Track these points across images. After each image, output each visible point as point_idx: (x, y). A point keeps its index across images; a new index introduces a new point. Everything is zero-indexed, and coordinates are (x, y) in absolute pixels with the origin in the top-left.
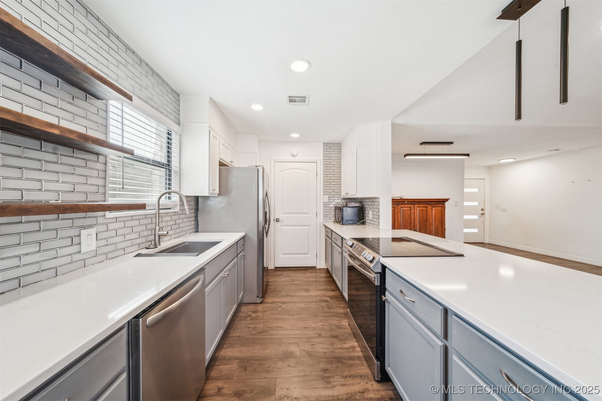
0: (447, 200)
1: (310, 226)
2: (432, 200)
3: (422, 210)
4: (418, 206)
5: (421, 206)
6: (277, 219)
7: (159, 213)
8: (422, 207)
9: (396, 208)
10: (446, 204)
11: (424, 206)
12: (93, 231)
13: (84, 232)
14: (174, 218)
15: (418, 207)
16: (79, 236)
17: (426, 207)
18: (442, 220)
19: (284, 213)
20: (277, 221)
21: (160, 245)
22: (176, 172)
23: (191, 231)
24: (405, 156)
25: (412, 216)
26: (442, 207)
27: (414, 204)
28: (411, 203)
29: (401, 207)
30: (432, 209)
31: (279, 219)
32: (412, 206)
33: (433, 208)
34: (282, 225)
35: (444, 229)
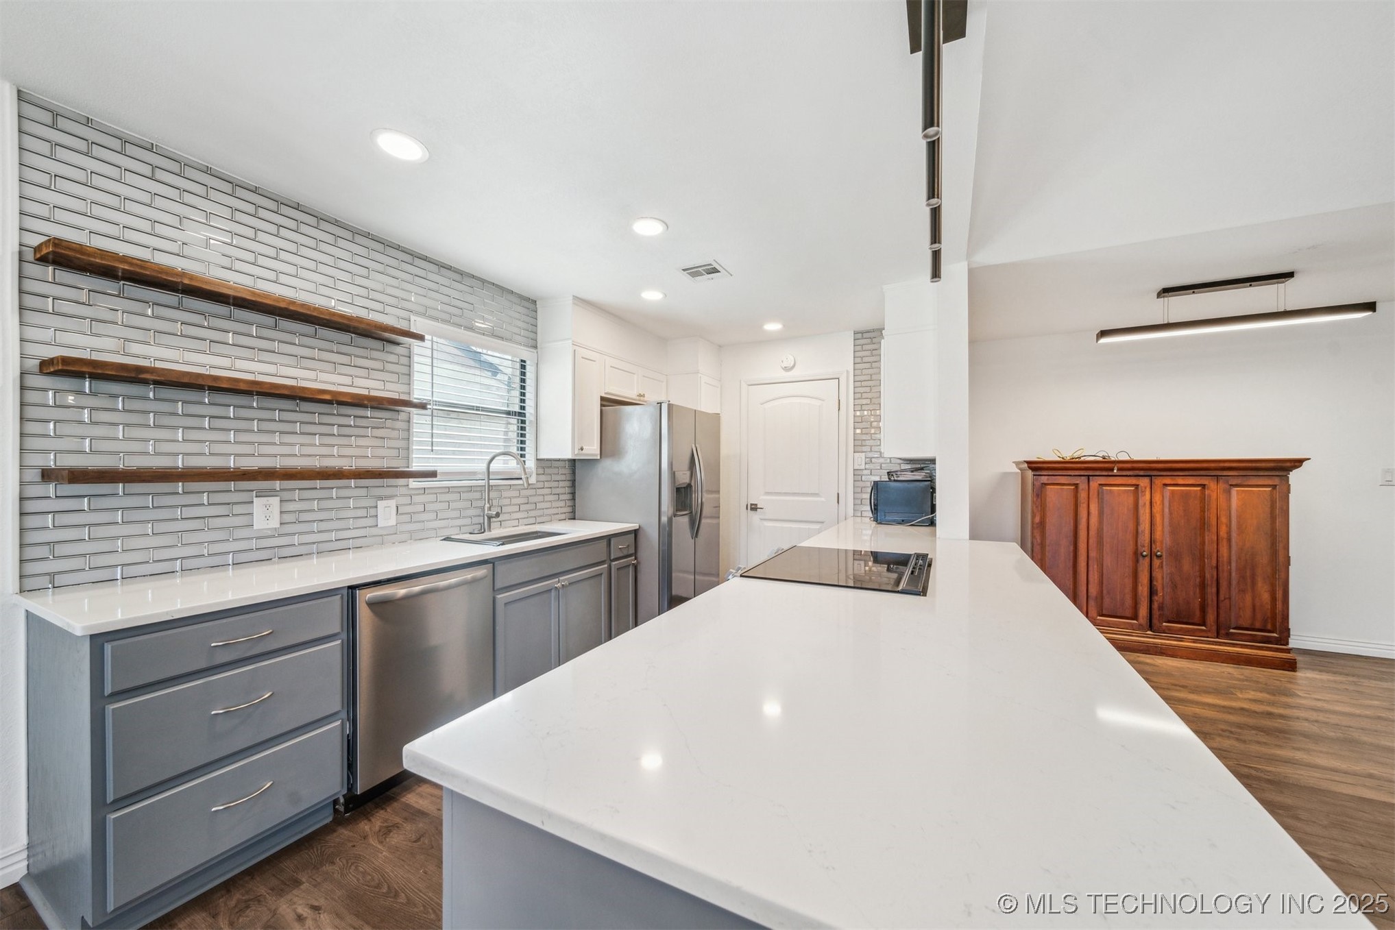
0: (1298, 463)
1: (823, 523)
2: (1227, 465)
3: (1186, 496)
4: (1168, 481)
5: (1180, 481)
6: (751, 505)
7: (489, 486)
8: (1186, 485)
9: (1081, 487)
10: (1294, 476)
11: (1191, 481)
12: (392, 503)
13: (381, 504)
14: (524, 493)
15: (1166, 485)
16: (376, 507)
17: (1203, 486)
18: (1273, 529)
19: (767, 493)
20: (752, 509)
21: (490, 530)
22: (531, 421)
23: (563, 516)
24: (1103, 334)
25: (1141, 511)
26: (1274, 487)
27: (1150, 476)
28: (1142, 473)
29: (1100, 485)
30: (1229, 492)
31: (756, 505)
32: (1144, 482)
33: (1234, 491)
34: (762, 517)
35: (1281, 558)
